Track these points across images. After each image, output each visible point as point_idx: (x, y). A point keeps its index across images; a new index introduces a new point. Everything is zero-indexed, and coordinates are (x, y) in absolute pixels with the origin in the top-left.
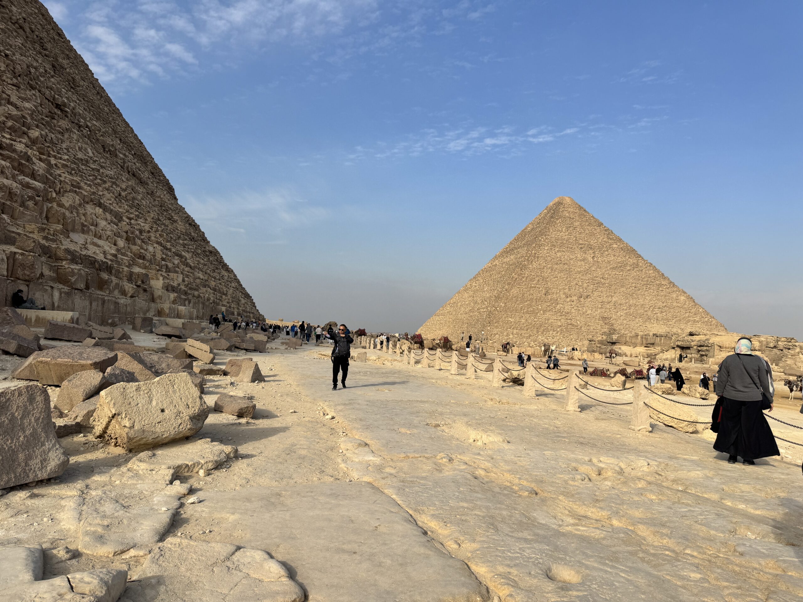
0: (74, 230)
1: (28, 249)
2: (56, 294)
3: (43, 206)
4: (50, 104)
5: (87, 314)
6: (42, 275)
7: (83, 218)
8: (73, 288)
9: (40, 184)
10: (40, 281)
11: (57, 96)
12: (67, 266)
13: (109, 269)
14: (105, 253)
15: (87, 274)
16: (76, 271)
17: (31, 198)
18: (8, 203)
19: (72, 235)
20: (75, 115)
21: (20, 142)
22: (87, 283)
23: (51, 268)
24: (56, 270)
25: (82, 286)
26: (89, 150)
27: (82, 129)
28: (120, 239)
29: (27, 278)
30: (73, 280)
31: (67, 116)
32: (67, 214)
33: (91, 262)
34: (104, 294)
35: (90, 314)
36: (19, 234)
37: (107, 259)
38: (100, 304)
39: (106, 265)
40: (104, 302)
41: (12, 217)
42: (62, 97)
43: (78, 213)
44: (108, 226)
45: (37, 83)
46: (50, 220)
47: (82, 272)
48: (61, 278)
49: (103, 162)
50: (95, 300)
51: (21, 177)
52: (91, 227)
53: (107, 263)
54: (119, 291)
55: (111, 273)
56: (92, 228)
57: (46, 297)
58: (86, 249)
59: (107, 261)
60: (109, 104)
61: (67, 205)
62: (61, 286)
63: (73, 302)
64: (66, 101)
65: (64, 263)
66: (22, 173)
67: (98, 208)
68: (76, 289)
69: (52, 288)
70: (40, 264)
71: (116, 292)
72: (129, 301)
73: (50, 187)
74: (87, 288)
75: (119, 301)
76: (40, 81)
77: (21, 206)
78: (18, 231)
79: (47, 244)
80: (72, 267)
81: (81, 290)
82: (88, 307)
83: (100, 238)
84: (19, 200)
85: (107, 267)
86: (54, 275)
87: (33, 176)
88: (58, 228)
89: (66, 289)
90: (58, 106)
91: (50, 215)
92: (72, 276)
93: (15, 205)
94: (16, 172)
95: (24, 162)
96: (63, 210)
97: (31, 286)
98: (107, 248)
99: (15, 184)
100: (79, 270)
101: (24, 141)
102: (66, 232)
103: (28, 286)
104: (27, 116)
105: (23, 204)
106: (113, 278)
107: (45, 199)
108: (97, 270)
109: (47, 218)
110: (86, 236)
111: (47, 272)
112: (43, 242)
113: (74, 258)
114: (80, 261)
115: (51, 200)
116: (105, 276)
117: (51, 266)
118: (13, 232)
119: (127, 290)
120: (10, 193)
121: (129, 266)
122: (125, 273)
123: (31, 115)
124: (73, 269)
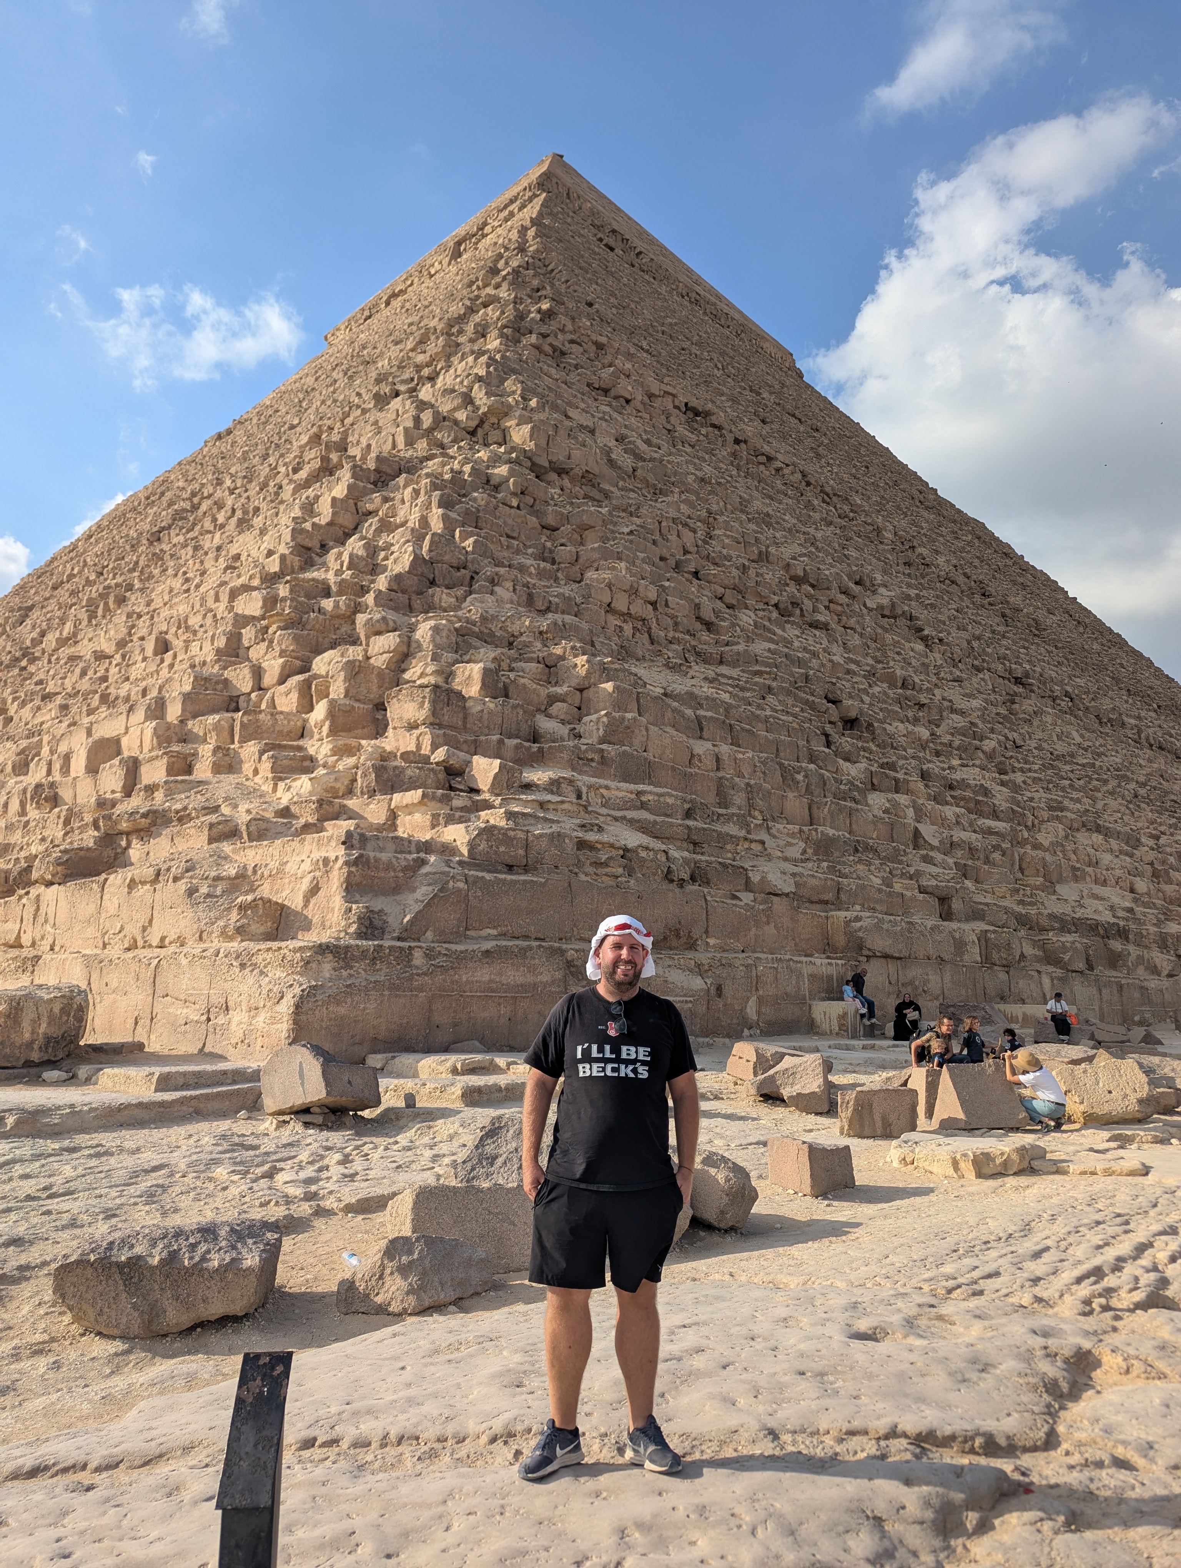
0: (1061, 880)
1: (1000, 924)
2: (1046, 981)
3: (1013, 854)
4: (1006, 682)
5: (1097, 1008)
6: (1023, 956)
7: (1073, 857)
8: (1068, 971)
9: (1004, 824)
10: (1022, 964)
11: (1013, 666)
12: (1055, 939)
13: (1123, 934)
14: (1112, 908)
15: (1087, 948)
16: (1068, 945)
17: (996, 847)
18: (970, 862)
19: (1058, 888)
20: (1044, 684)
21: (973, 765)
22: (1087, 959)
23: (1035, 944)
24: (1042, 945)
25: (1081, 965)
26: (1075, 734)
27: (1058, 701)
28: (1138, 879)
29: (1004, 962)
30: (1067, 958)
31: (1032, 691)
32: (1048, 857)
33: (1093, 928)
34: (1119, 975)
35: (1101, 1008)
36: (987, 904)
37: (1118, 918)
38: (1115, 992)
39: (1116, 928)
40: (1121, 987)
41: (977, 881)
42: (1021, 664)
43: (1063, 852)
44: (1115, 861)
45: (984, 661)
46: (1026, 873)
47: (1078, 945)
48: (1051, 958)
49: (1101, 745)
50: (1105, 986)
51: (981, 822)
52: (1087, 869)
53: (1118, 924)
54: (1146, 969)
55: (1127, 939)
56: (1090, 870)
57: (1033, 986)
58: (1082, 906)
59: (1116, 921)
60: (1101, 633)
61: (1046, 843)
62: (1051, 969)
63: (1072, 991)
64: (1028, 667)
65: (1051, 934)
66: (981, 814)
67: (1095, 835)
68: (1073, 971)
69: (1039, 972)
70: (1018, 942)
71: (1141, 971)
72: (1166, 983)
73: (1019, 824)
74: (1091, 968)
75: (1145, 984)
76: (987, 654)
77: (985, 864)
78: (988, 900)
79: (1024, 912)
80: (1063, 939)
81: (1081, 972)
82: (1097, 996)
83: (1105, 883)
84: (982, 857)
85: (1119, 931)
86: (1040, 953)
87: (995, 815)
88: (1038, 883)
89: (1059, 972)
90: (1018, 681)
91: (1024, 866)
92: (1064, 953)
93: (978, 863)
94: (974, 816)
95: (981, 798)
96: (1040, 853)
97: (1011, 973)
98: (1116, 900)
99: (974, 836)
100: (1073, 943)
101: (978, 762)
102: (1050, 886)
103: (1007, 972)
104: (977, 721)
105: (987, 861)
106: (1131, 948)
107: (1015, 843)
108: (1103, 937)
109: (1021, 869)
110: (1080, 886)
111: (1029, 950)
112: (1019, 909)
113: (1065, 924)
114: (1073, 929)
115: (1022, 843)
116: (1116, 945)
117: (1035, 941)
118: (981, 903)
119: (1159, 965)
120: (970, 849)
121: (1159, 923)
122: (1152, 937)
123: (982, 717)
124: (1063, 943)
